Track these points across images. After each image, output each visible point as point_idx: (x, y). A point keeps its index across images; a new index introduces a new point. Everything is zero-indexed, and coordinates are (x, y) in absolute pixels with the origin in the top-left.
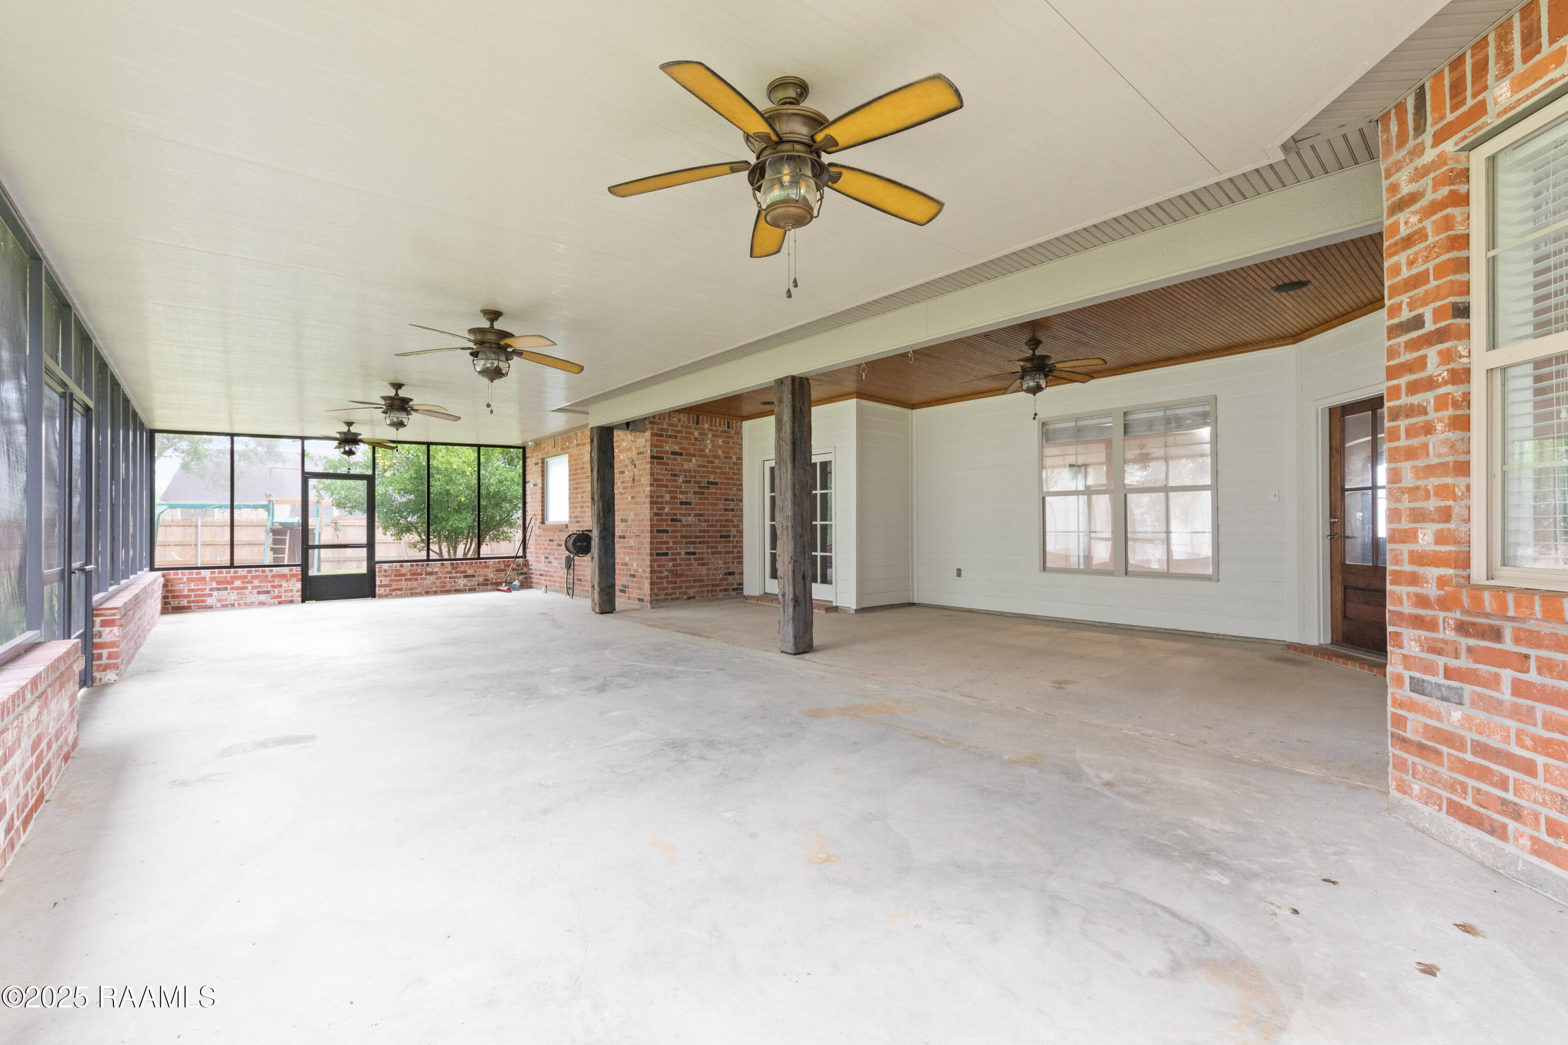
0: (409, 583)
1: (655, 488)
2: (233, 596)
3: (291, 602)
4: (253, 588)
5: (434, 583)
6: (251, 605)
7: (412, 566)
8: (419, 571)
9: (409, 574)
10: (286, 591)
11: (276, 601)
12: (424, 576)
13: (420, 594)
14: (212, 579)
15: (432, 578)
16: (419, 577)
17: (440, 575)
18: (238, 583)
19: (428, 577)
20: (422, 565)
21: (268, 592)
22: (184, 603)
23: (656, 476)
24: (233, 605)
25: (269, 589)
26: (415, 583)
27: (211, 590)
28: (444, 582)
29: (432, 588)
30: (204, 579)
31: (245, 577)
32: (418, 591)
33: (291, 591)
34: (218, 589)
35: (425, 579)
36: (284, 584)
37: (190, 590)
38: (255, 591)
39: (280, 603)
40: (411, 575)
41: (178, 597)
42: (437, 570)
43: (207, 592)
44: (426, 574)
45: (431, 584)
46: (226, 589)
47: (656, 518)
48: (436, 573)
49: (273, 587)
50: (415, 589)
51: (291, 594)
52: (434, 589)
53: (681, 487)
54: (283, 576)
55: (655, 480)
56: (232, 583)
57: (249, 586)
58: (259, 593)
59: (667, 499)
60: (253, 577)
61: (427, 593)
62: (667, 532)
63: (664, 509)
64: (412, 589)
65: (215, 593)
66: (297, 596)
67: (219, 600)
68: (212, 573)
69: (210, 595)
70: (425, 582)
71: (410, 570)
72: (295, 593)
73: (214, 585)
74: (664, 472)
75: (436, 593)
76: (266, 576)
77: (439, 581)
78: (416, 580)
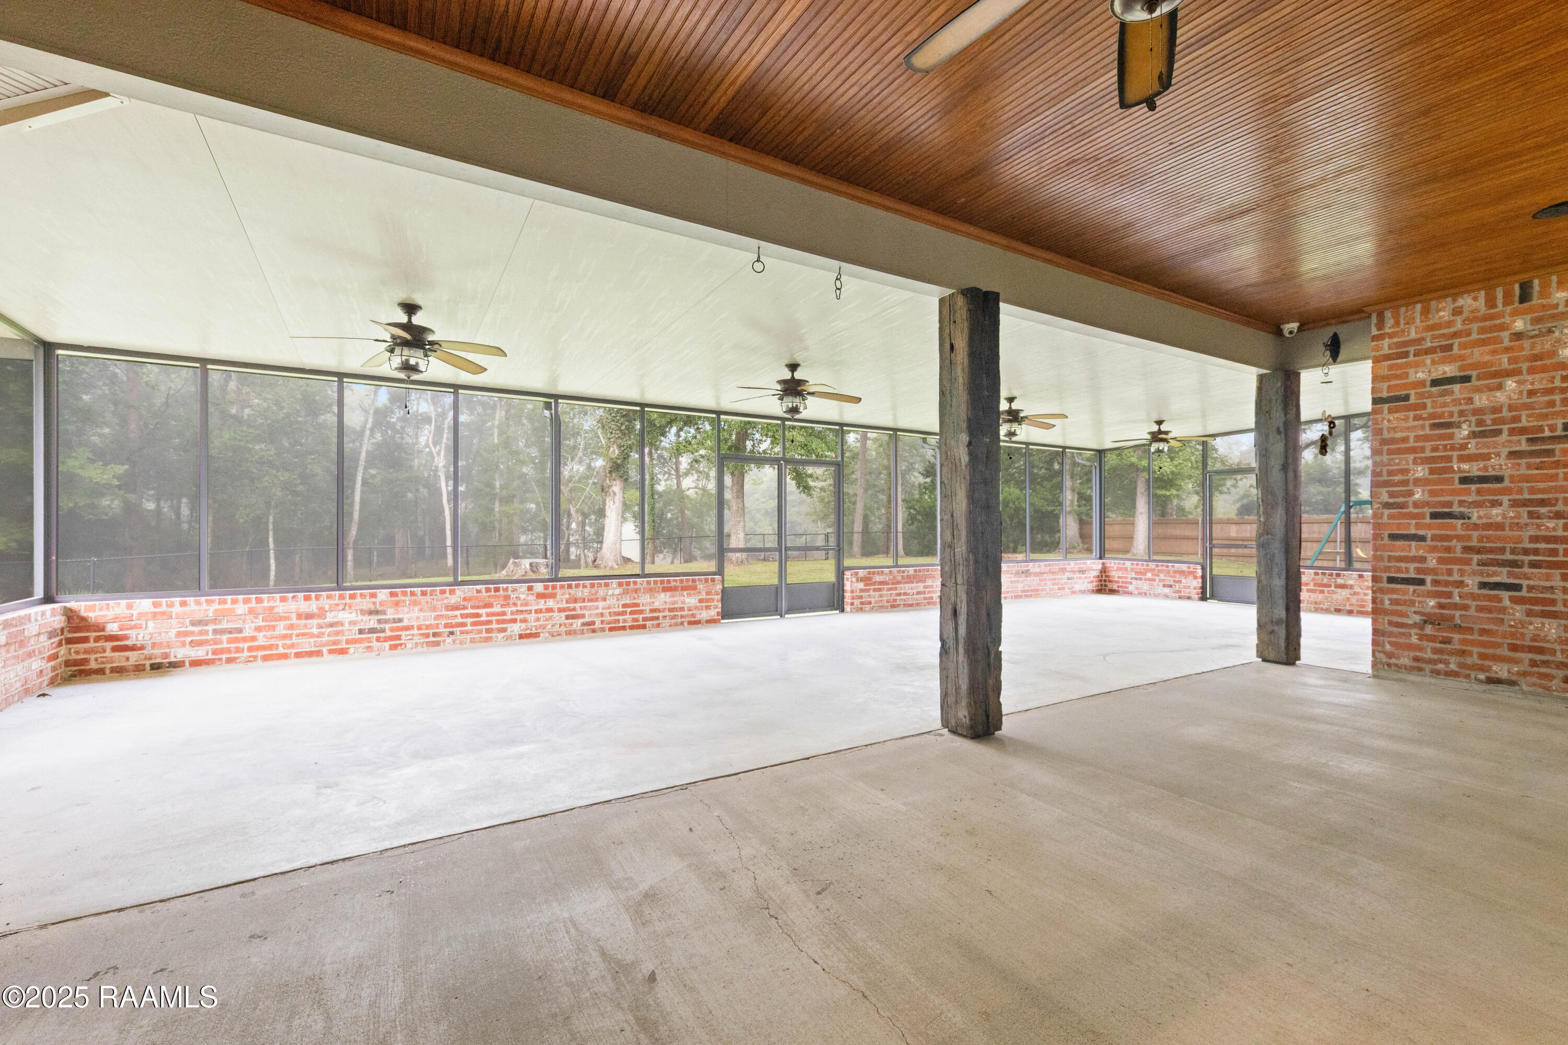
0: (1313, 595)
1: (1385, 458)
2: (1145, 586)
3: (1189, 598)
4: (1160, 580)
5: (1348, 599)
6: (1157, 596)
7: (1316, 574)
8: (1325, 581)
9: (1312, 584)
10: (1185, 587)
11: (1177, 595)
12: (1333, 588)
13: (1327, 611)
14: (1132, 570)
15: (1345, 593)
16: (1326, 589)
17: (1357, 589)
18: (1149, 575)
19: (1339, 590)
20: (1331, 575)
21: (1170, 586)
22: (1115, 587)
23: (1386, 435)
24: (1145, 594)
25: (1172, 583)
26: (1320, 597)
27: (1132, 578)
28: (1363, 600)
29: (1345, 605)
30: (1126, 569)
31: (1154, 570)
32: (1324, 607)
33: (1189, 587)
34: (1136, 579)
35: (1334, 592)
36: (1184, 581)
37: (1119, 577)
38: (1161, 584)
39: (1180, 598)
40: (1315, 585)
41: (1110, 581)
42: (1351, 582)
43: (1129, 580)
44: (1336, 587)
45: (1343, 600)
46: (1141, 579)
47: (1386, 512)
48: (1351, 587)
49: (1175, 581)
50: (1320, 603)
51: (1188, 590)
52: (1348, 608)
53: (1464, 447)
54: (1182, 572)
55: (1384, 442)
56: (1145, 574)
57: (1157, 578)
58: (1164, 586)
59: (1420, 475)
60: (1159, 571)
61: (1338, 611)
62: (1422, 538)
63: (1411, 493)
64: (1316, 603)
65: (1134, 582)
66: (1195, 593)
67: (1137, 588)
68: (1132, 564)
69: (1131, 583)
70: (1335, 596)
71: (1313, 579)
72: (1192, 590)
73: (1134, 576)
74: (1411, 423)
75: (1350, 612)
76: (1169, 572)
77: (1356, 597)
78: (1322, 592)
